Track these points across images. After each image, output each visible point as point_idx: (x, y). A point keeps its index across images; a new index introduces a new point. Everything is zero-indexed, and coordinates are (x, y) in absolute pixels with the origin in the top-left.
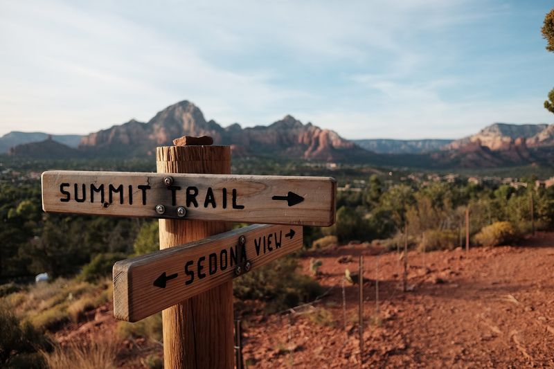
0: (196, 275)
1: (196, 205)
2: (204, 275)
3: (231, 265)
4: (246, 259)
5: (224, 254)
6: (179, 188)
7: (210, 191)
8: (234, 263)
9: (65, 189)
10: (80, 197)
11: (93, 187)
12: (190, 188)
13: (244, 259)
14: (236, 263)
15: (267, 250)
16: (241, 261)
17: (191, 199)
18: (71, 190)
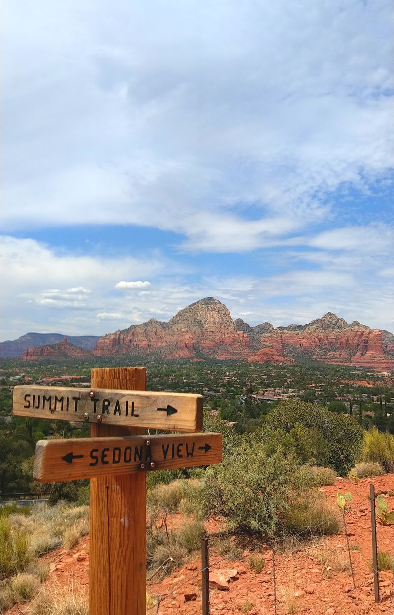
0: (100, 460)
1: (108, 413)
2: (107, 463)
3: (135, 461)
4: (151, 459)
5: (128, 451)
6: (98, 400)
7: (118, 404)
8: (138, 459)
9: (28, 398)
10: (36, 405)
11: (44, 398)
12: (106, 400)
13: (149, 458)
14: (140, 459)
15: (176, 456)
16: (146, 459)
17: (106, 408)
18: (31, 399)
